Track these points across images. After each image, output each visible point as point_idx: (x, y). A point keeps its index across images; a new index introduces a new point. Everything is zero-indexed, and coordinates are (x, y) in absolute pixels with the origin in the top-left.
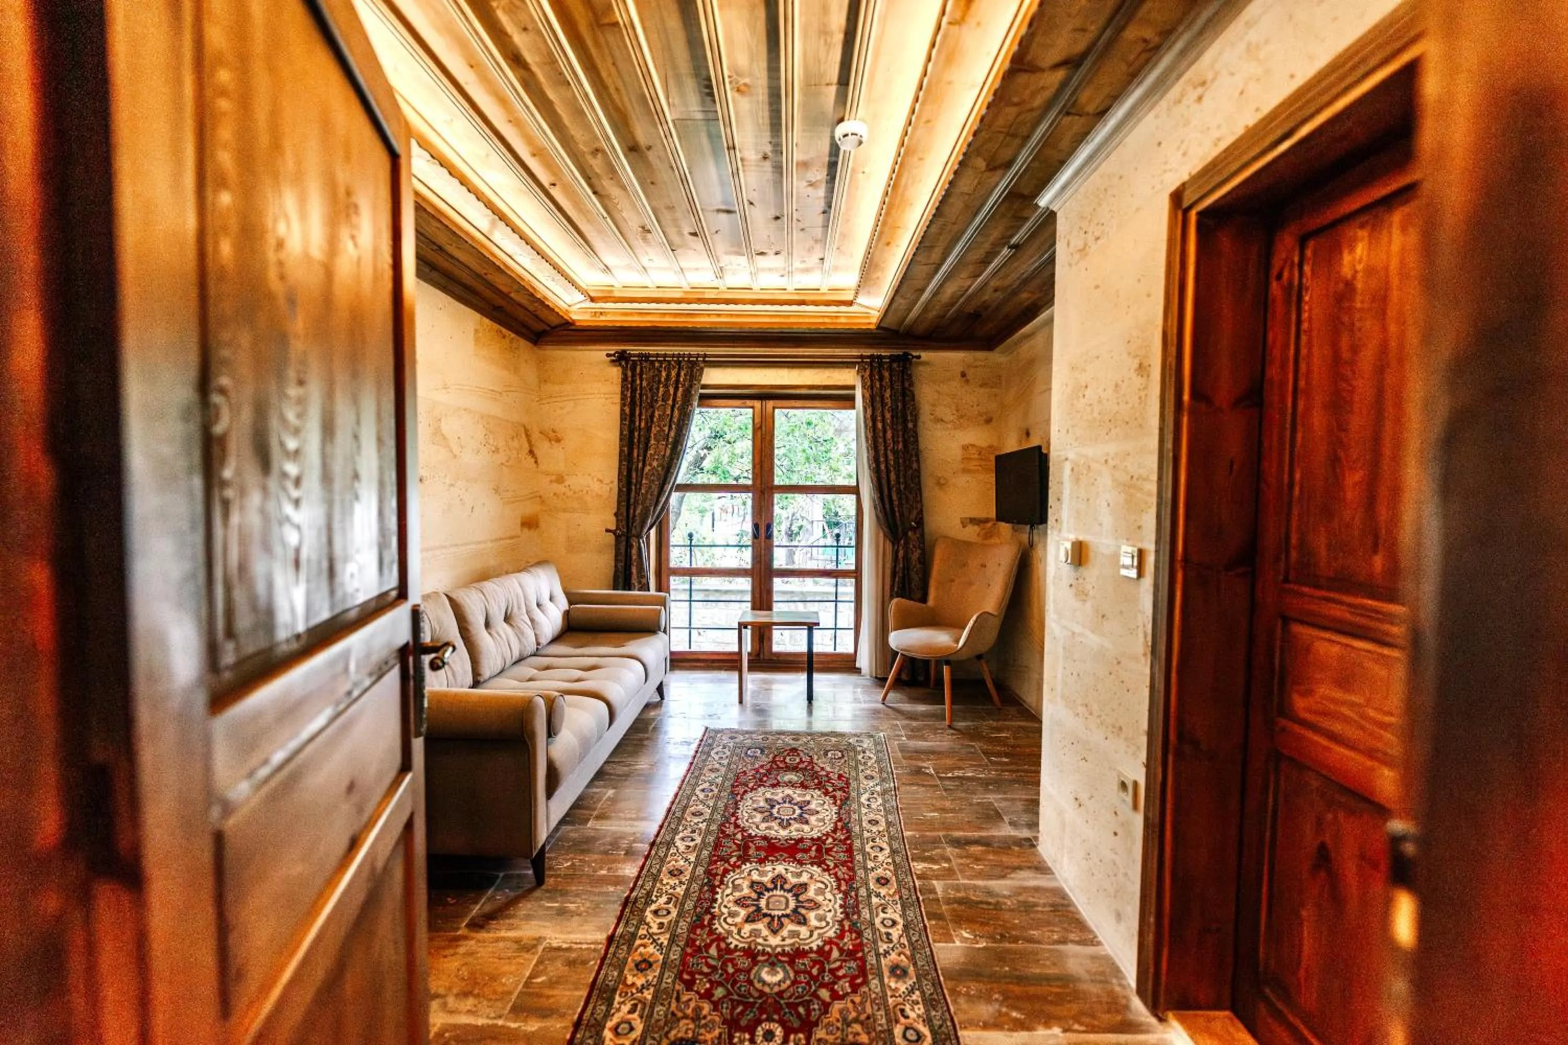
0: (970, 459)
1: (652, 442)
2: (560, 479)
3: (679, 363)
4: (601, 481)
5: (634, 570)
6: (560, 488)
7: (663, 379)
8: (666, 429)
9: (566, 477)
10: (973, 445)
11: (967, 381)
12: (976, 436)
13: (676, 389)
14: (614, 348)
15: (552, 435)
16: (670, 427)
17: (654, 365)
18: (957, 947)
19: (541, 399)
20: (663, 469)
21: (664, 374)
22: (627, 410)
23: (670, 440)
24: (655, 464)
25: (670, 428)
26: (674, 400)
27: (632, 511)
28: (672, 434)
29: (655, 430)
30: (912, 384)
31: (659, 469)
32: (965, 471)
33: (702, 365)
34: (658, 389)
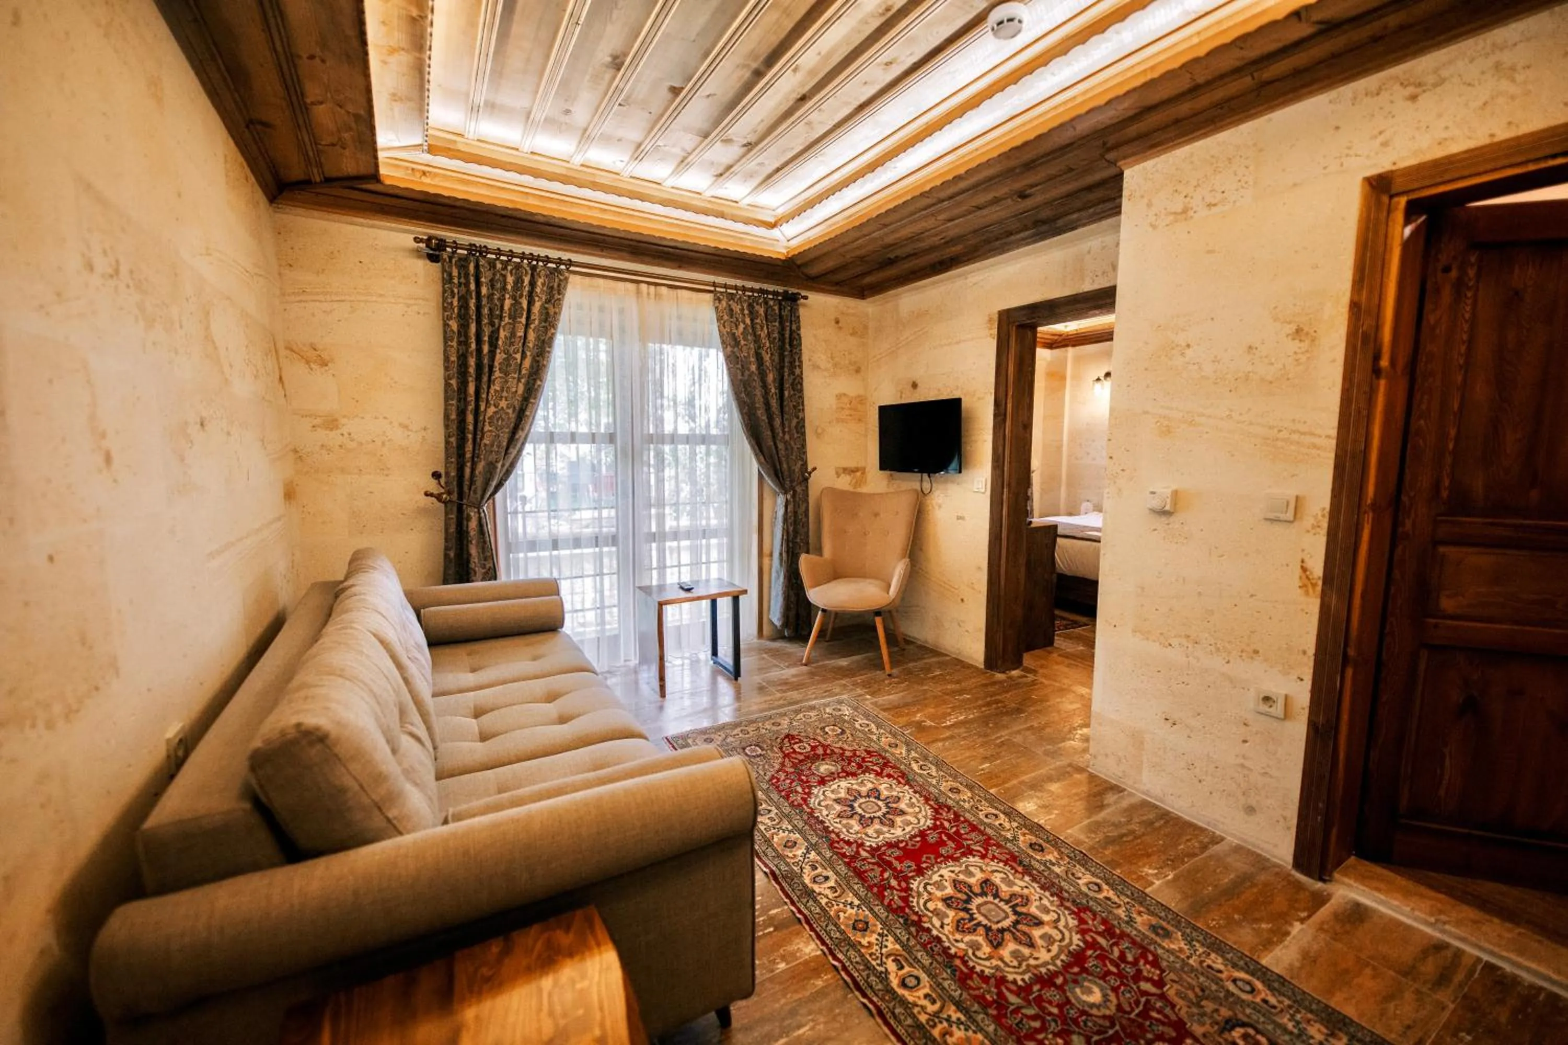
0: (843, 409)
1: (497, 374)
2: (332, 423)
3: (534, 268)
4: (406, 427)
5: (473, 551)
6: (333, 438)
7: (509, 287)
8: (518, 356)
9: (344, 421)
10: (845, 395)
11: (840, 328)
12: (847, 385)
13: (531, 303)
14: (425, 230)
15: (311, 354)
16: (523, 353)
17: (495, 267)
18: (1160, 886)
19: (283, 295)
20: (514, 411)
21: (510, 279)
22: (454, 325)
23: (524, 372)
24: (503, 404)
25: (523, 356)
26: (528, 318)
27: (467, 471)
28: (527, 363)
29: (500, 357)
30: (799, 328)
31: (510, 411)
32: (839, 420)
33: (567, 274)
34: (502, 300)
